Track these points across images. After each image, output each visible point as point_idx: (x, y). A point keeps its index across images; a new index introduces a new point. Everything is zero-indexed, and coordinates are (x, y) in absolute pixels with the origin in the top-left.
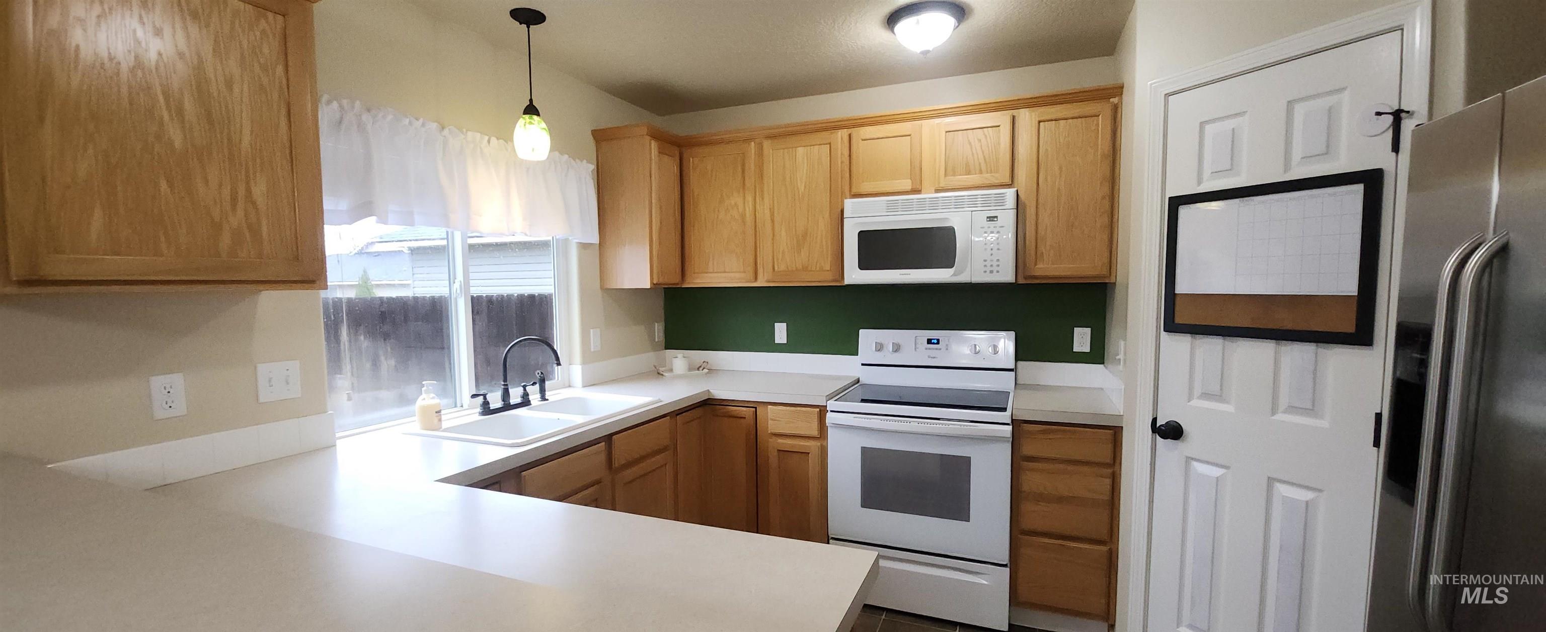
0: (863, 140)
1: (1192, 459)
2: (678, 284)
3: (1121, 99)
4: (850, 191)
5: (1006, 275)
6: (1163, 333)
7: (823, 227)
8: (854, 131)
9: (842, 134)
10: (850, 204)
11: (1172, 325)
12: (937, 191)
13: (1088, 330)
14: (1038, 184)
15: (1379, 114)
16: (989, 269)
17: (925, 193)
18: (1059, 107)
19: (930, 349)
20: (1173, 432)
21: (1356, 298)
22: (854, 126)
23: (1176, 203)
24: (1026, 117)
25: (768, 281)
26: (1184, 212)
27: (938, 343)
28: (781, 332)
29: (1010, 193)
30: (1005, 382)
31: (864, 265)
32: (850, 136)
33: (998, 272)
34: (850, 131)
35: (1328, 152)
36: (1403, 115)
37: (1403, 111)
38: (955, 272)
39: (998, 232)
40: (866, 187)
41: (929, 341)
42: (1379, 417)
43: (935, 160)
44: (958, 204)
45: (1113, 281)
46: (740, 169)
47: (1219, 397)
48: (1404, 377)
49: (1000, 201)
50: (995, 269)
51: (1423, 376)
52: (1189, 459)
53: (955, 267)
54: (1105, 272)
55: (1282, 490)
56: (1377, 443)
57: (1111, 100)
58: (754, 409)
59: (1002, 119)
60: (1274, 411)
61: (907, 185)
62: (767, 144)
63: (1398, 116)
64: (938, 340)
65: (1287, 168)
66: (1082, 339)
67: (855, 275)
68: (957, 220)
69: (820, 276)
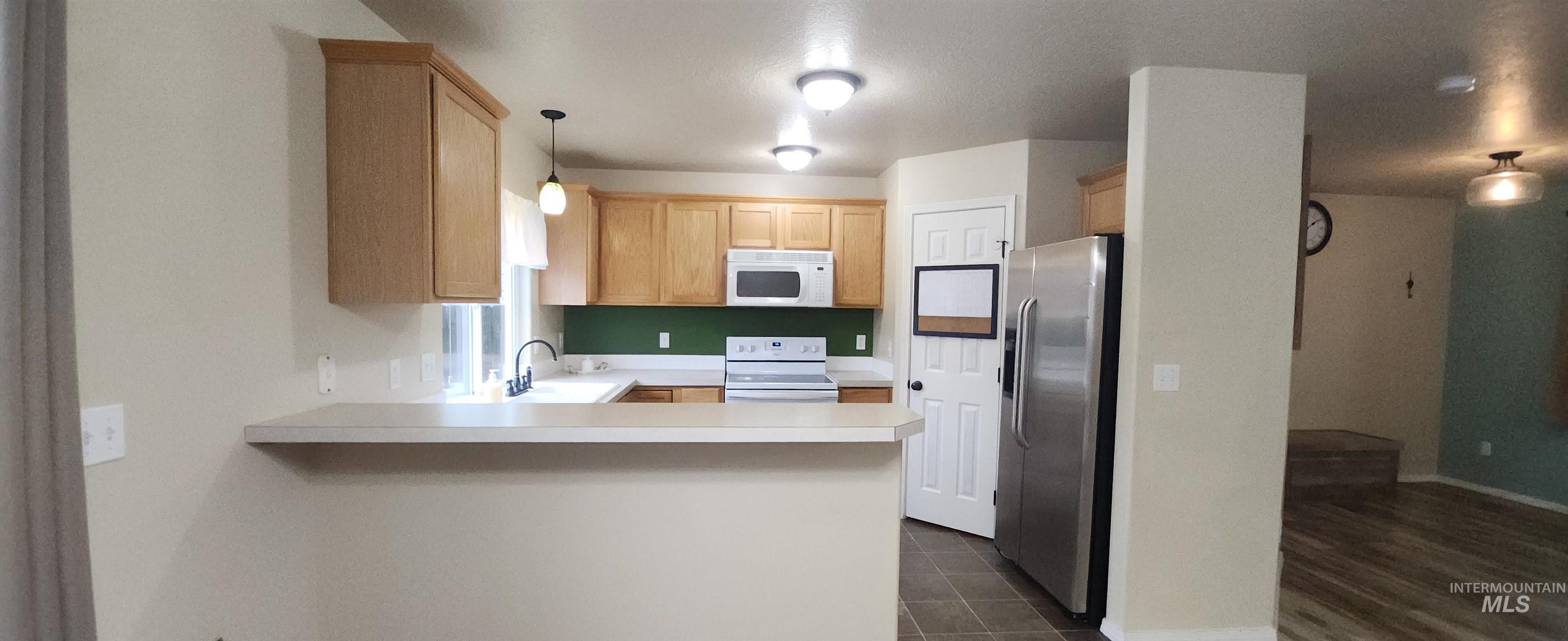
0: (739, 211)
1: (928, 399)
2: (596, 302)
3: (885, 207)
4: (731, 243)
5: (828, 303)
6: (913, 336)
7: (709, 266)
8: (734, 205)
9: (725, 206)
10: (731, 253)
11: (917, 332)
12: (786, 249)
13: (864, 336)
14: (844, 250)
15: (998, 242)
16: (818, 299)
17: (779, 250)
18: (855, 207)
19: (775, 349)
20: (918, 386)
21: (990, 320)
22: (734, 201)
23: (918, 270)
24: (837, 210)
25: (669, 302)
26: (922, 274)
27: (780, 345)
28: (664, 340)
29: (830, 254)
30: (820, 369)
31: (739, 294)
32: (730, 207)
33: (823, 301)
34: (731, 204)
35: (979, 255)
36: (1006, 243)
37: (1005, 242)
38: (799, 300)
39: (824, 277)
40: (740, 243)
41: (774, 344)
42: (999, 369)
43: (785, 230)
44: (801, 258)
45: (882, 307)
46: (648, 221)
47: (938, 367)
48: (1008, 350)
49: (825, 258)
50: (822, 299)
51: (1014, 349)
52: (925, 399)
53: (799, 297)
54: (878, 303)
55: (965, 408)
56: (999, 381)
57: (881, 207)
58: (670, 392)
59: (825, 209)
60: (961, 371)
61: (768, 243)
62: (670, 206)
63: (1004, 243)
64: (780, 344)
65: (965, 259)
66: (861, 342)
67: (734, 300)
68: (800, 268)
69: (708, 298)
